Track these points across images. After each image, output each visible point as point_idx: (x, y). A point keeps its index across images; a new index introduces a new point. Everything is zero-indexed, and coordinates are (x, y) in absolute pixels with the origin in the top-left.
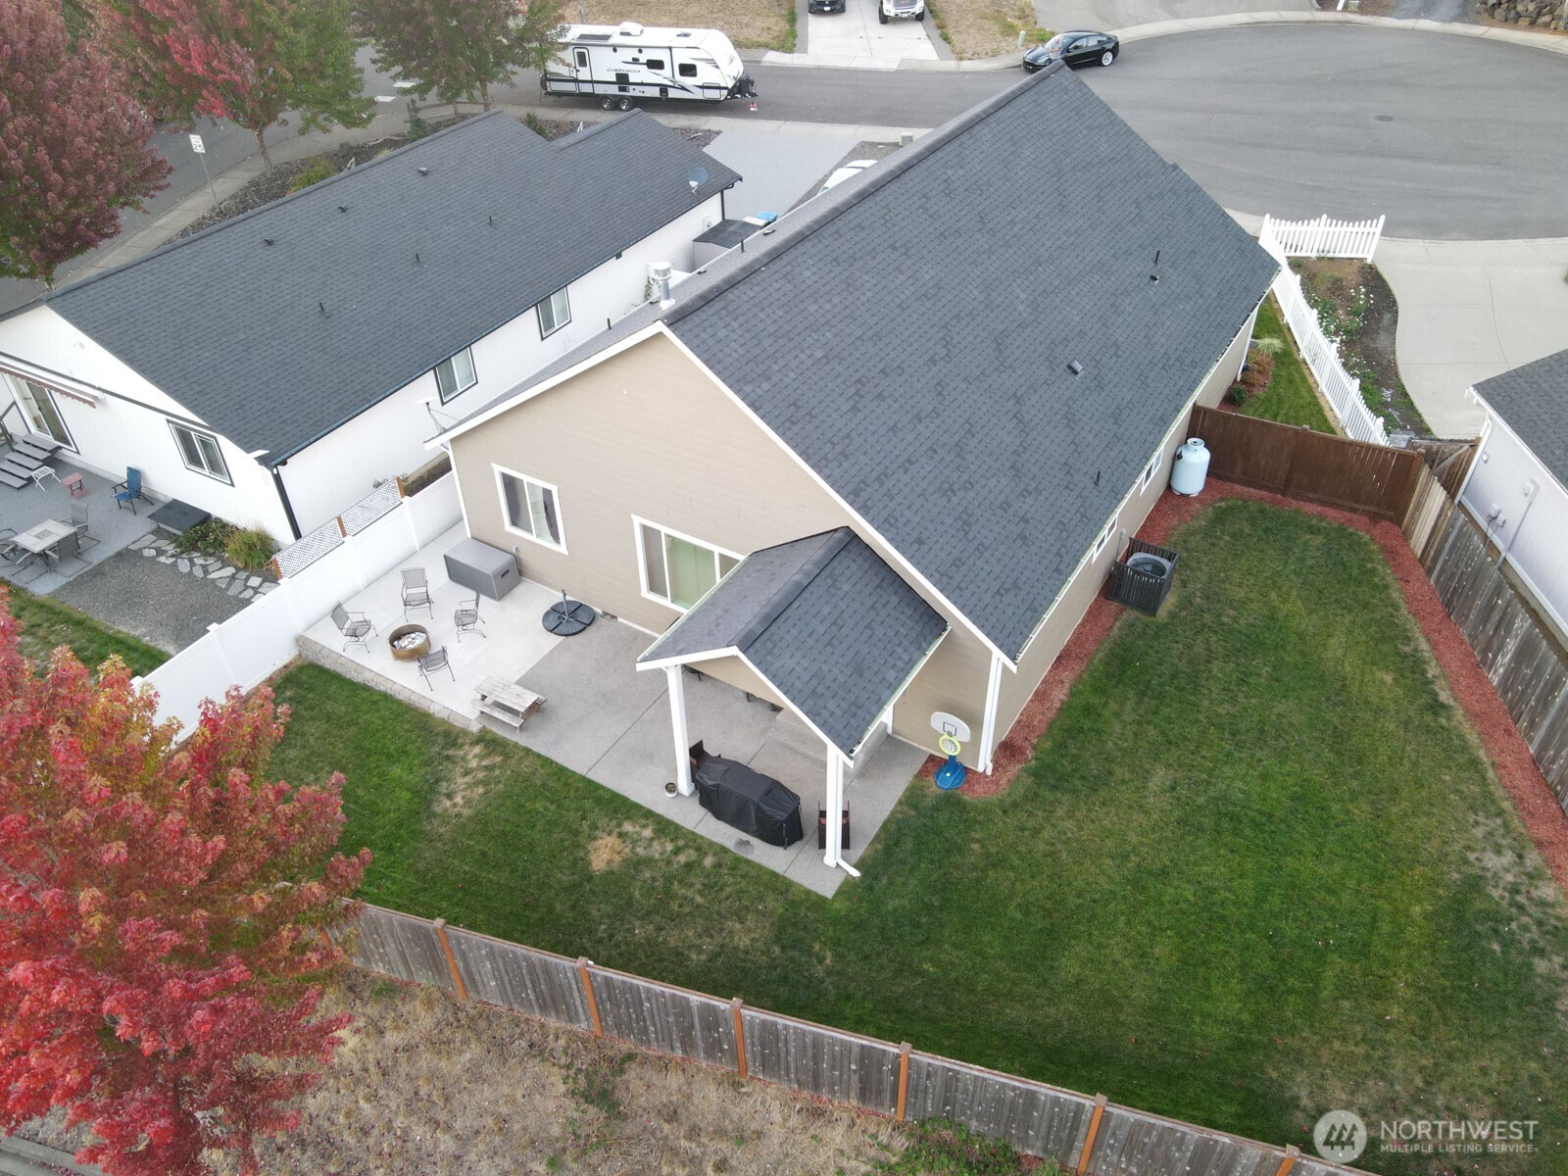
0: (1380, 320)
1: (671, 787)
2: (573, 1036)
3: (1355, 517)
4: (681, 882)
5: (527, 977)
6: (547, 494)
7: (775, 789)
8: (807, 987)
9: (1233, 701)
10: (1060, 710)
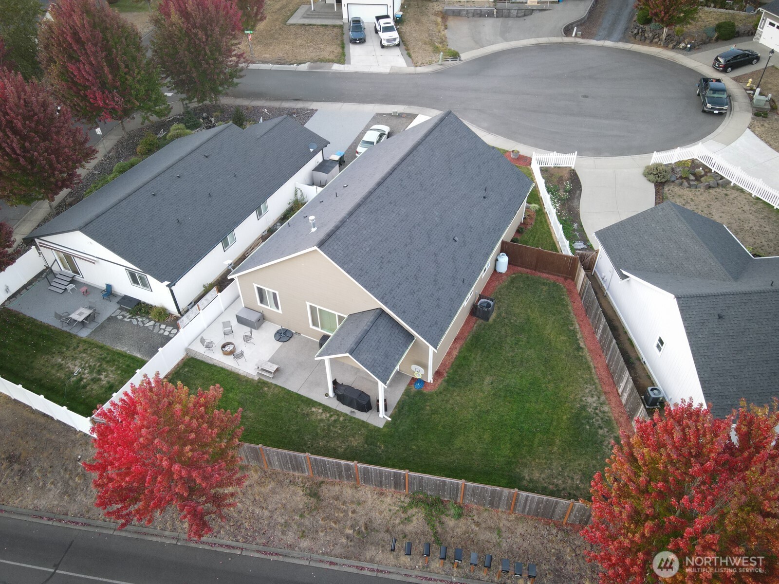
0: (575, 194)
1: (327, 395)
2: (304, 478)
3: (559, 278)
4: (333, 426)
5: (289, 460)
6: (274, 295)
7: (362, 394)
8: (376, 456)
9: (513, 351)
10: (455, 358)
